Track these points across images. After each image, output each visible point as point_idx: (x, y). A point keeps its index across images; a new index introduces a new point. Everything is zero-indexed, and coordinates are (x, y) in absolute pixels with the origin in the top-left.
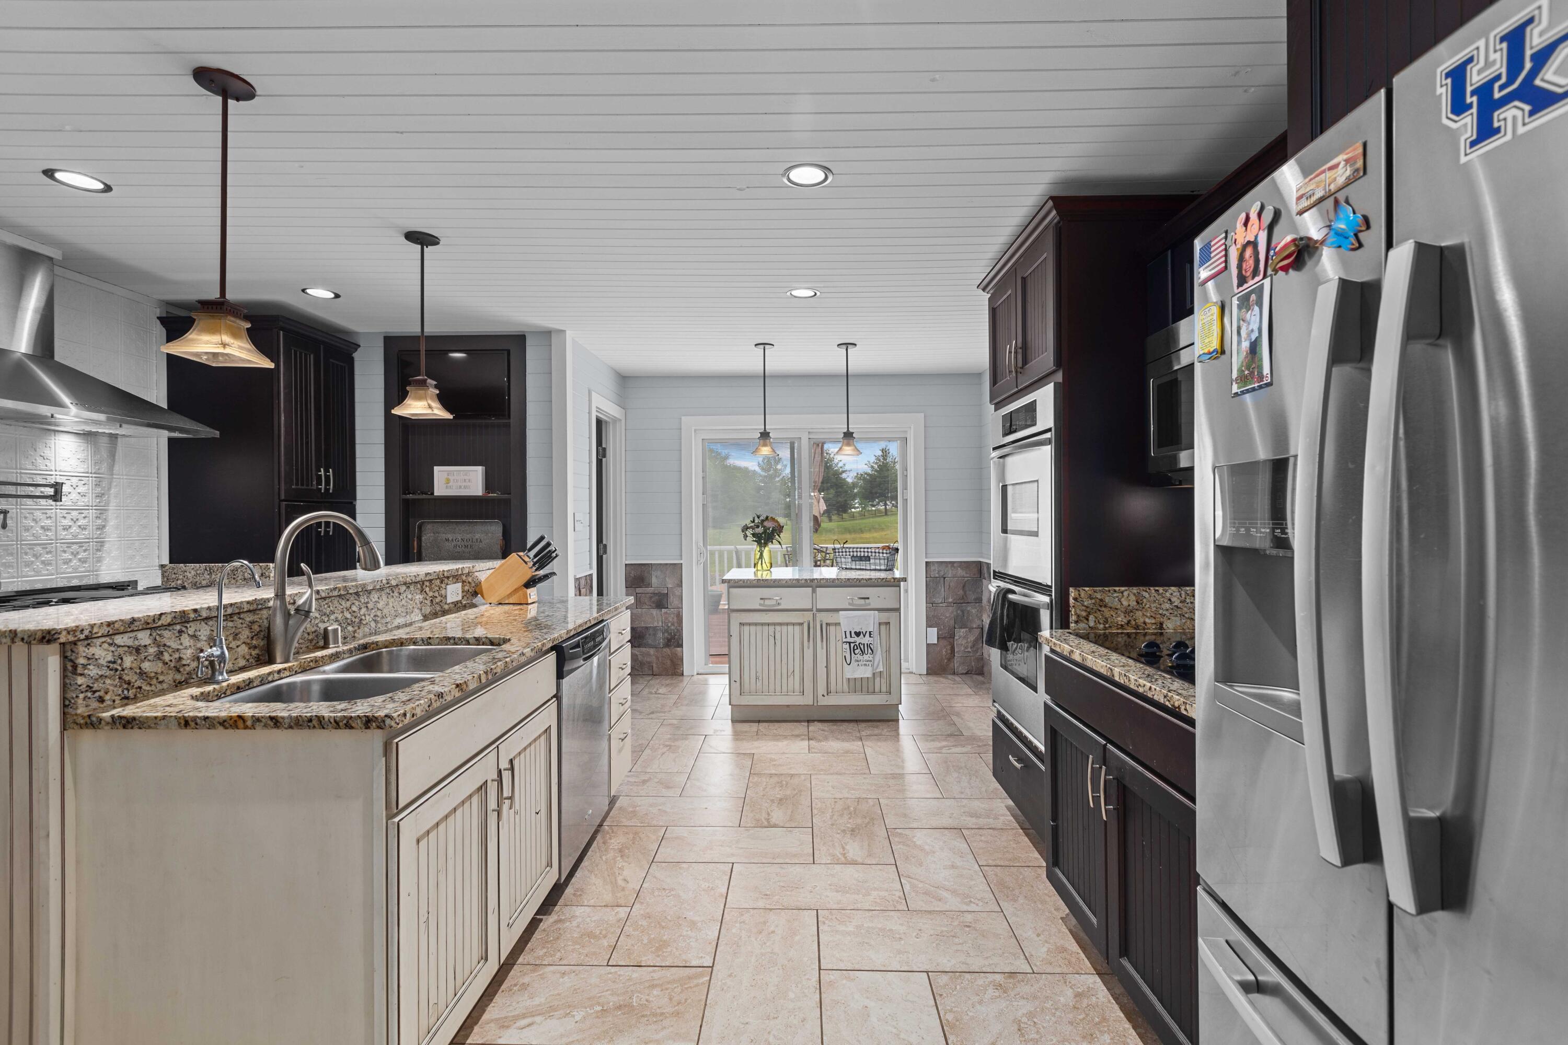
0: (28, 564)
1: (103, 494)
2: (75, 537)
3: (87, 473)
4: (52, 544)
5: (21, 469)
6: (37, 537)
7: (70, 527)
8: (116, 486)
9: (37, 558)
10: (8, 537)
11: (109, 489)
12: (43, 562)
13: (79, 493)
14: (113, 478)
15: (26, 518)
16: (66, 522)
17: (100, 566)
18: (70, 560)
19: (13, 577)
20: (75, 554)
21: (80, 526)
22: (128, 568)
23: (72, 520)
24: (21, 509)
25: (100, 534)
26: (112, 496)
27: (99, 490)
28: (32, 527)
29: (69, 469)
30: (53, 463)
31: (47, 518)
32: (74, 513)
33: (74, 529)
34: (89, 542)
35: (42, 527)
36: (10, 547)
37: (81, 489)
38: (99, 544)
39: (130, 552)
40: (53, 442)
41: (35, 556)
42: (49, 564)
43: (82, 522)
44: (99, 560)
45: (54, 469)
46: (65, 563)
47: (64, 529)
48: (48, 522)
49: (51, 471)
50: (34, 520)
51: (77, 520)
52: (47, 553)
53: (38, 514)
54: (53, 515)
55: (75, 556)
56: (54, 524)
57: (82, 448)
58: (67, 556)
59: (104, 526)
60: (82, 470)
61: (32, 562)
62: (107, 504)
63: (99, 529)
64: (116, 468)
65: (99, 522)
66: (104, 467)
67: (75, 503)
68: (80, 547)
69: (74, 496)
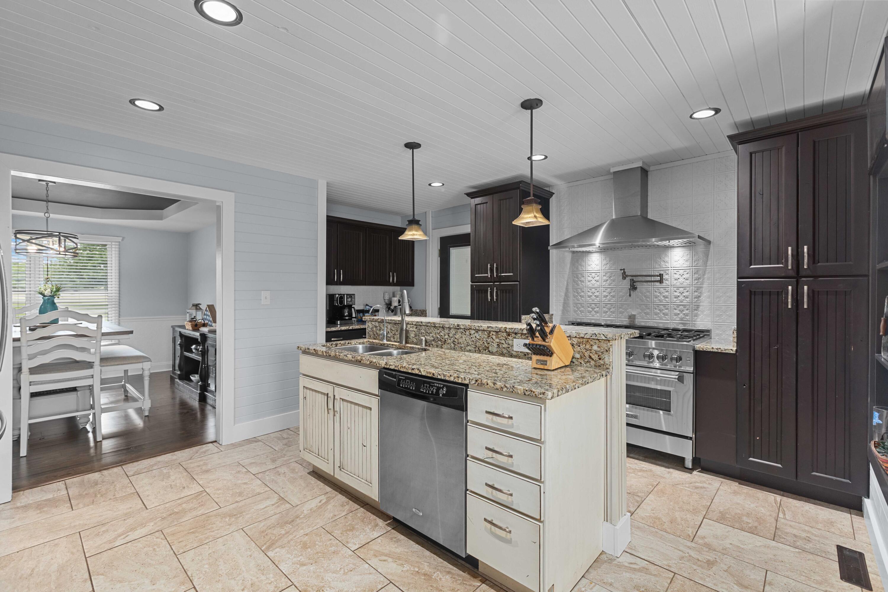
0: (656, 314)
1: (700, 278)
2: (681, 302)
3: (690, 267)
4: (669, 305)
5: (653, 268)
6: (661, 301)
7: (679, 296)
8: (709, 273)
9: (661, 311)
10: (647, 300)
11: (704, 275)
12: (664, 314)
13: (684, 278)
14: (706, 268)
15: (656, 291)
16: (677, 294)
17: (697, 319)
18: (679, 314)
19: (649, 319)
20: (682, 311)
21: (684, 296)
22: (715, 322)
23: (680, 292)
24: (653, 287)
25: (697, 301)
26: (706, 280)
27: (696, 276)
28: (659, 296)
29: (679, 266)
30: (670, 264)
31: (666, 292)
32: (681, 289)
33: (681, 298)
34: (690, 305)
35: (664, 296)
36: (648, 305)
37: (686, 276)
38: (696, 307)
39: (718, 313)
40: (670, 253)
41: (659, 310)
42: (667, 315)
43: (686, 294)
44: (696, 315)
45: (670, 267)
46: (675, 315)
47: (675, 298)
48: (667, 294)
49: (669, 268)
50: (659, 293)
51: (683, 292)
52: (666, 309)
53: (662, 290)
54: (669, 290)
55: (681, 312)
56: (670, 295)
57: (687, 254)
58: (677, 311)
59: (700, 297)
60: (686, 266)
61: (658, 313)
62: (702, 283)
63: (696, 298)
64: (709, 263)
65: (696, 294)
66: (701, 262)
67: (682, 284)
68: (684, 307)
69: (681, 280)
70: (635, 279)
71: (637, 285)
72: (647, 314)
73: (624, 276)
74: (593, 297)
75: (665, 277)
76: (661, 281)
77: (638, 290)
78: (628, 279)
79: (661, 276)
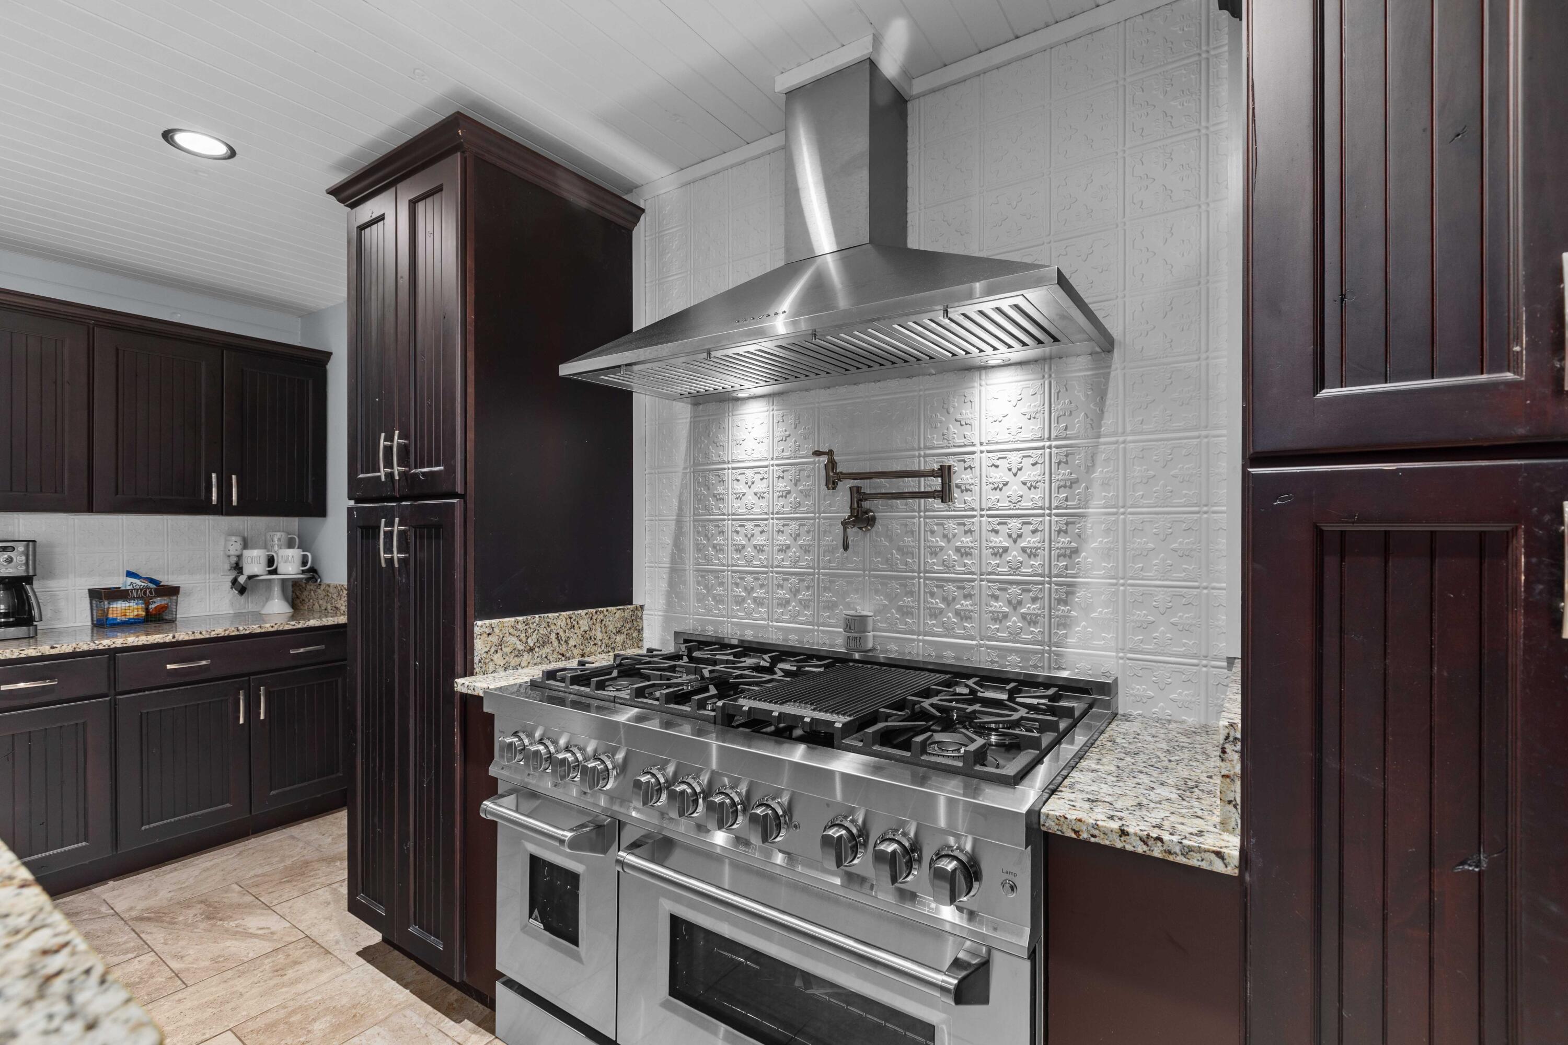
0: (935, 614)
1: (1076, 481)
2: (1015, 570)
3: (1042, 439)
4: (973, 580)
5: (926, 448)
6: (948, 567)
7: (1006, 550)
8: (1107, 460)
9: (948, 605)
10: (906, 564)
11: (1090, 468)
12: (957, 613)
13: (1024, 483)
14: (1097, 446)
15: (933, 532)
16: (1000, 541)
17: (1066, 636)
18: (1006, 616)
19: (912, 632)
20: (1016, 605)
21: (1024, 550)
22: (1132, 651)
23: (1010, 536)
24: (926, 517)
25: (1066, 568)
26: (1096, 488)
27: (1063, 473)
28: (942, 548)
29: (1007, 437)
30: (977, 433)
31: (966, 532)
32: (1015, 524)
33: (1015, 554)
34: (1042, 583)
35: (958, 550)
36: (909, 582)
37: (1031, 474)
38: (1064, 589)
39: (1140, 614)
40: (976, 391)
41: (944, 599)
42: (968, 618)
43: (1030, 541)
44: (1065, 622)
45: (977, 442)
46: (995, 620)
47: (995, 554)
48: (967, 541)
49: (973, 445)
50: (945, 536)
51: (1020, 536)
52: (966, 597)
53: (951, 525)
54: (975, 528)
55: (1015, 609)
56: (977, 544)
57: (1031, 391)
58: (1000, 606)
59: (1075, 551)
60: (1029, 436)
61: (941, 611)
62: (1084, 503)
63: (1065, 556)
64: (1108, 421)
65: (1064, 540)
66: (1078, 422)
67: (1015, 503)
68: (1024, 590)
69: (1015, 488)
70: (867, 486)
71: (877, 507)
72: (906, 612)
73: (833, 477)
74: (750, 551)
75: (961, 477)
76: (944, 494)
77: (878, 527)
78: (845, 486)
79: (945, 472)
